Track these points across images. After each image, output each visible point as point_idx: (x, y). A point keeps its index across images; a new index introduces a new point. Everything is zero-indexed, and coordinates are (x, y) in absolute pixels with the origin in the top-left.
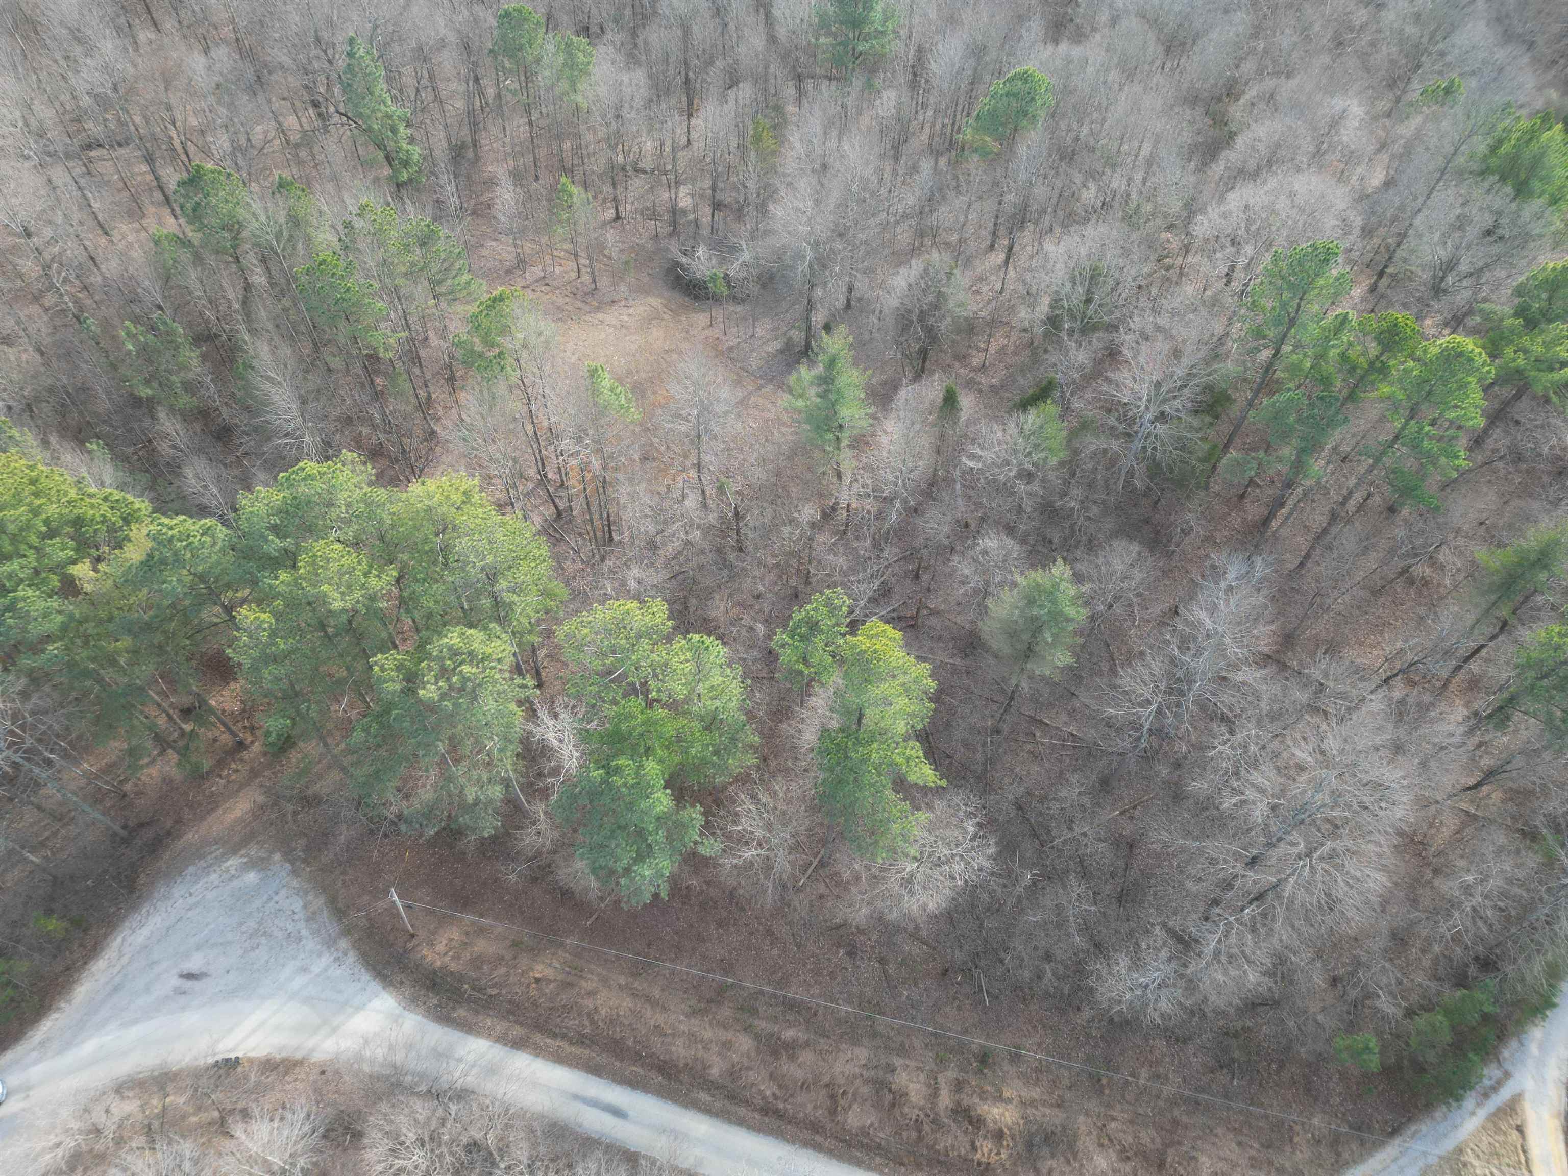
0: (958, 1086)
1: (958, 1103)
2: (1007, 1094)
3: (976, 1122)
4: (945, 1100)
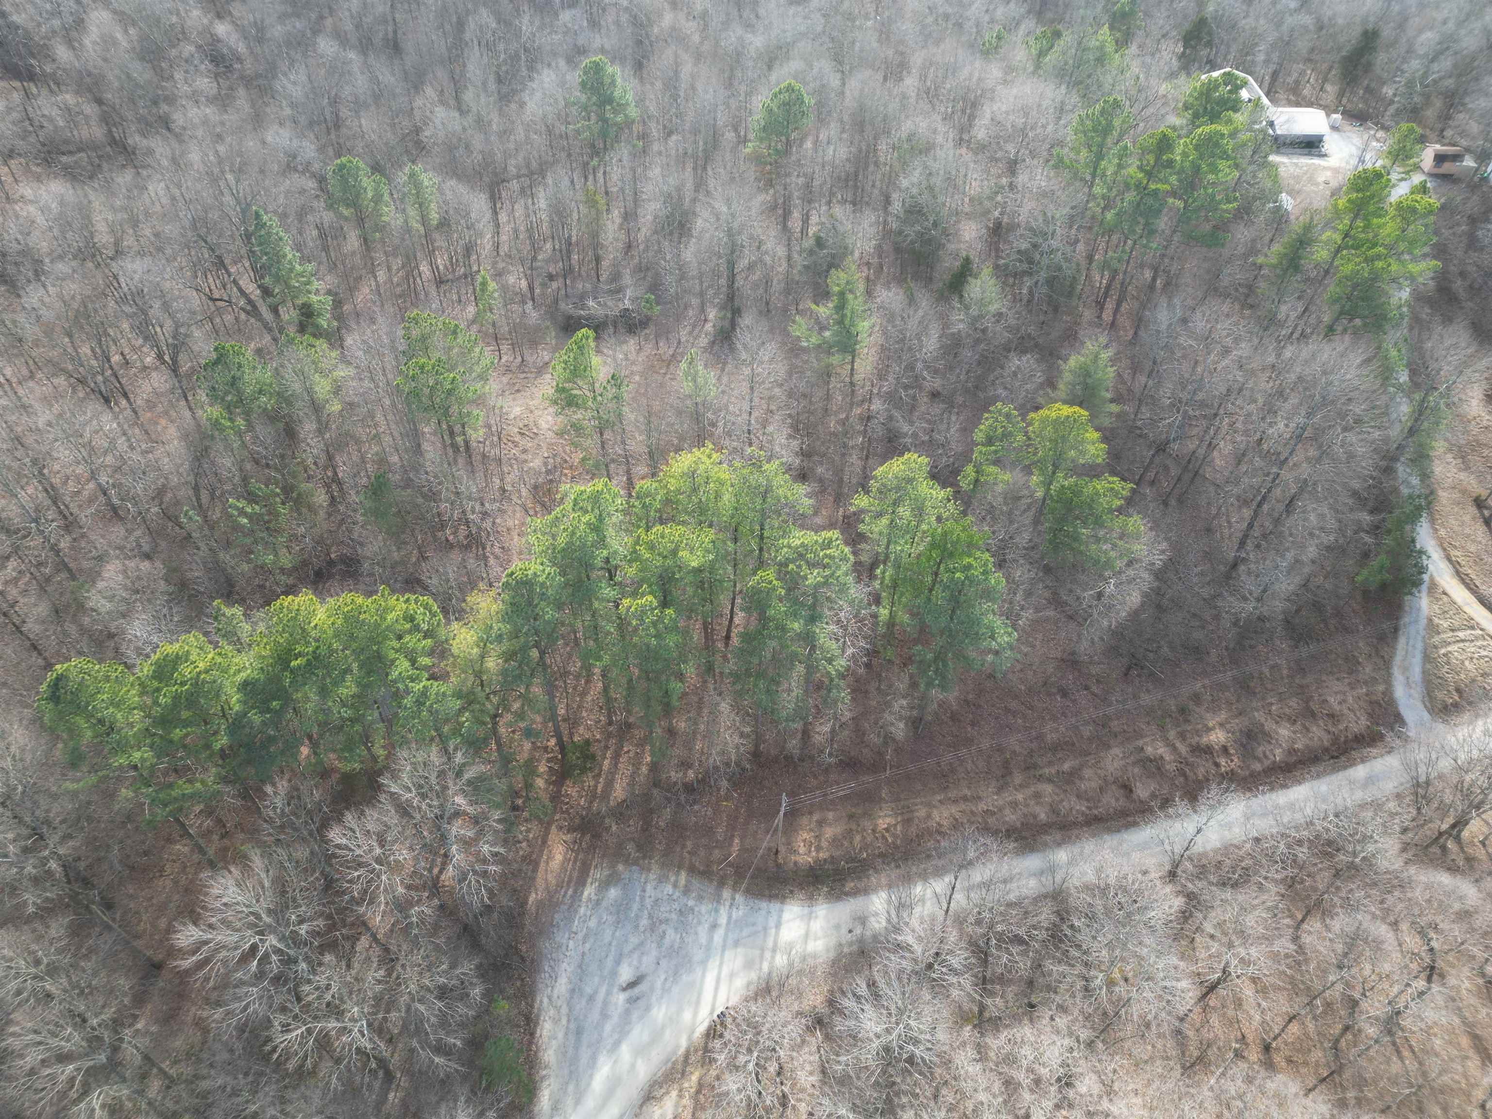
0: (1182, 736)
1: (1191, 745)
2: (1210, 724)
3: (1208, 750)
4: (1183, 749)
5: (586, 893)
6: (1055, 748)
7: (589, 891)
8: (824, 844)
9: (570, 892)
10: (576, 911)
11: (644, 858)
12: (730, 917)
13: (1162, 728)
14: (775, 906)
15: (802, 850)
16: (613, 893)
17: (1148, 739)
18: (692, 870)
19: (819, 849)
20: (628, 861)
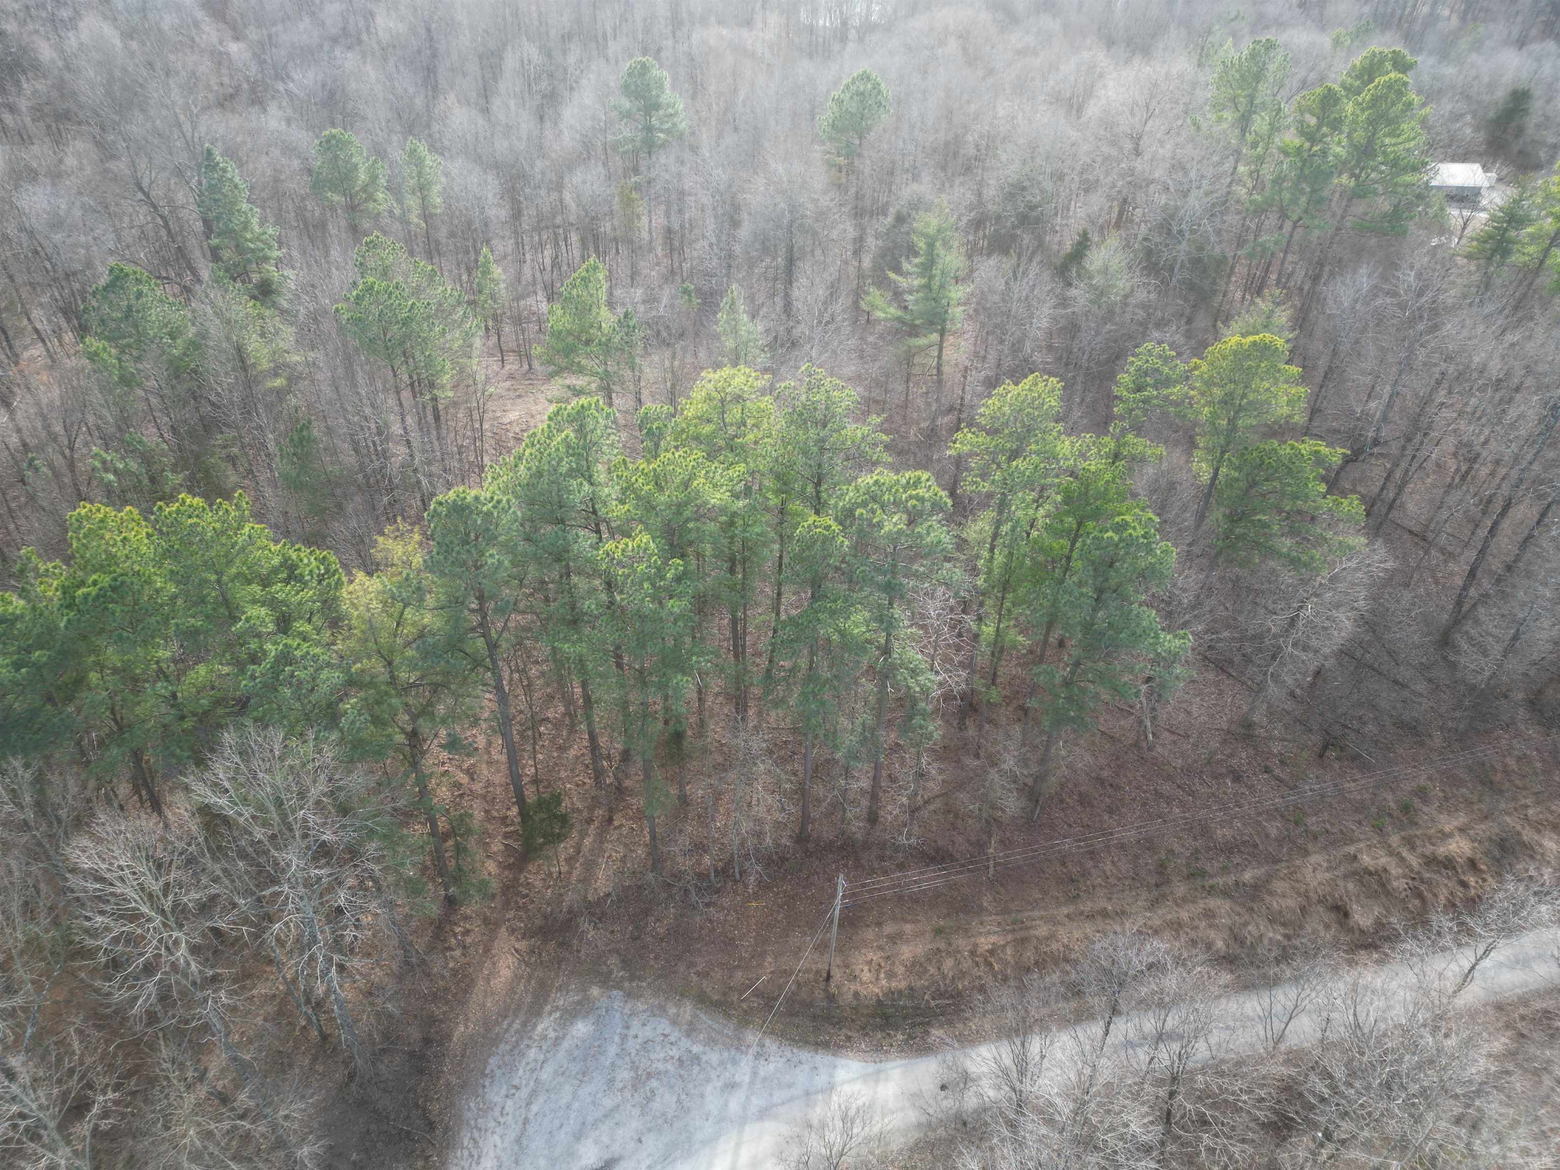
5: (540, 1028)
6: (1229, 849)
7: (545, 1025)
8: (900, 970)
9: (516, 1026)
10: (522, 1054)
11: (632, 978)
12: (755, 1073)
13: (1379, 830)
14: (822, 1059)
15: (866, 976)
16: (581, 1028)
17: (1361, 845)
18: (702, 1000)
19: (891, 975)
20: (606, 981)
